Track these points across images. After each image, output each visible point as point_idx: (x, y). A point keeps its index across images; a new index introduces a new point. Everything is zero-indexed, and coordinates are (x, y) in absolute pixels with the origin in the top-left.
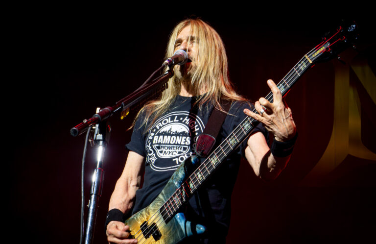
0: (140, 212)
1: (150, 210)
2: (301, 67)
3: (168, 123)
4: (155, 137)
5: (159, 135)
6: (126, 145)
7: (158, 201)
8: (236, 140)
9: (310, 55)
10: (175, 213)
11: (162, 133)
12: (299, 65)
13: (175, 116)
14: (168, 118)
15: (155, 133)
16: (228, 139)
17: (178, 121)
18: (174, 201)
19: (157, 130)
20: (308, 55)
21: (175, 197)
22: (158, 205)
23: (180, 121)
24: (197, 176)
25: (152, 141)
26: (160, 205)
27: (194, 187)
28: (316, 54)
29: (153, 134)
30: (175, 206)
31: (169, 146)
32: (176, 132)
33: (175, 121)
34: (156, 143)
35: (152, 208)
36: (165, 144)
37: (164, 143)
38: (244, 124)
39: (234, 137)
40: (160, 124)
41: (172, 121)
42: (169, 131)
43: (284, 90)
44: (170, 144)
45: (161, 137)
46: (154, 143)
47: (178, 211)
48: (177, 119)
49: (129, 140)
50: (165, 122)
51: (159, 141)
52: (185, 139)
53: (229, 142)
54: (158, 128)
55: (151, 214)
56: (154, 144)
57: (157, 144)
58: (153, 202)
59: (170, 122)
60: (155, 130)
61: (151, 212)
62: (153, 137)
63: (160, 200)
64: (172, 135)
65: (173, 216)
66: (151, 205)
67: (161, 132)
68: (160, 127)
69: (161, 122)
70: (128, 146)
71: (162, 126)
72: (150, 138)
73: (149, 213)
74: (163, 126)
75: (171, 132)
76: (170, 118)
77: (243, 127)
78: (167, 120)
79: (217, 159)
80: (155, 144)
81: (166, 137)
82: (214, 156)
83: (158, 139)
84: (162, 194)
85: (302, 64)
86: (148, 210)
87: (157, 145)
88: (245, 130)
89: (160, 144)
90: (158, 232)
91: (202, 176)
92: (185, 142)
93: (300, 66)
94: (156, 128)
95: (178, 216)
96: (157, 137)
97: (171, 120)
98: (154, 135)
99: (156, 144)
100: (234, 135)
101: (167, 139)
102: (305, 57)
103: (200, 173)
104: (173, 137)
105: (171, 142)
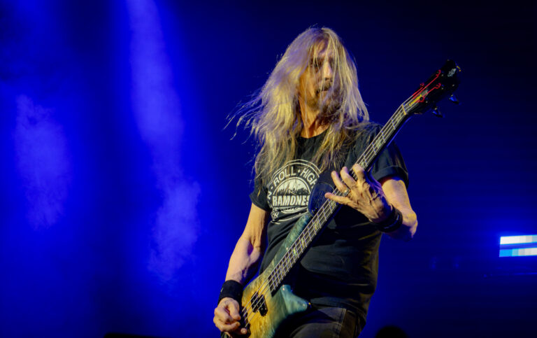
3: (285, 179)
4: (274, 197)
5: (277, 194)
9: (407, 103)
10: (280, 286)
11: (280, 191)
14: (284, 171)
15: (272, 191)
17: (295, 174)
19: (274, 188)
23: (298, 175)
24: (301, 242)
25: (271, 202)
27: (297, 255)
28: (412, 104)
29: (271, 193)
32: (294, 190)
33: (292, 174)
34: (276, 205)
36: (284, 206)
40: (277, 178)
41: (289, 175)
42: (286, 189)
44: (289, 206)
45: (280, 198)
46: (273, 205)
47: (283, 283)
50: (282, 176)
51: (279, 203)
52: (306, 199)
54: (276, 185)
56: (274, 207)
58: (266, 269)
59: (287, 176)
60: (272, 188)
62: (272, 197)
63: (272, 267)
64: (291, 195)
65: (278, 288)
66: (264, 273)
67: (278, 190)
68: (278, 184)
69: (278, 176)
72: (268, 198)
74: (280, 182)
75: (288, 190)
76: (286, 170)
78: (283, 173)
81: (285, 197)
83: (277, 200)
87: (277, 208)
89: (280, 206)
90: (264, 306)
92: (305, 202)
94: (273, 185)
95: (284, 288)
96: (276, 197)
97: (287, 173)
98: (273, 195)
103: (303, 238)
104: (292, 197)
105: (291, 204)
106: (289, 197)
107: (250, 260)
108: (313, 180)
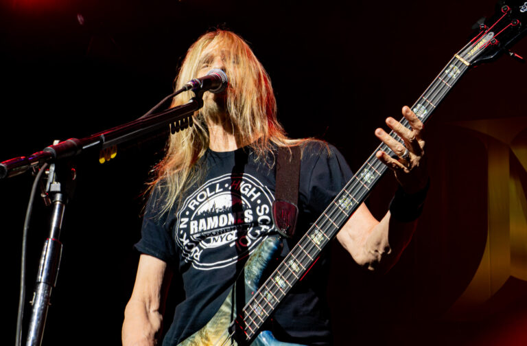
0: (190, 338)
1: (209, 334)
2: (452, 74)
3: (208, 198)
4: (192, 223)
5: (198, 218)
6: (135, 245)
7: (221, 316)
8: (352, 200)
9: (464, 53)
11: (202, 214)
12: (447, 72)
13: (215, 184)
14: (205, 190)
15: (189, 216)
16: (337, 201)
17: (222, 190)
18: (253, 312)
19: (192, 212)
20: (459, 54)
21: (255, 306)
22: (222, 323)
23: (225, 190)
24: (290, 266)
25: (187, 230)
26: (226, 323)
27: (287, 285)
28: (473, 52)
29: (186, 220)
30: (257, 319)
31: (218, 230)
32: (224, 207)
33: (217, 190)
34: (196, 231)
35: (213, 330)
36: (211, 230)
37: (208, 228)
38: (362, 175)
39: (348, 196)
40: (194, 201)
41: (214, 193)
42: (212, 209)
43: (426, 112)
44: (219, 227)
45: (202, 221)
46: (192, 232)
48: (219, 188)
49: (138, 237)
50: (202, 196)
51: (200, 229)
52: (243, 215)
53: (340, 206)
54: (193, 209)
55: (211, 339)
56: (192, 235)
57: (198, 233)
58: (212, 319)
59: (209, 195)
60: (187, 213)
61: (210, 336)
62: (188, 224)
63: (225, 314)
64: (219, 215)
66: (208, 325)
67: (199, 214)
68: (196, 207)
70: (139, 246)
71: (198, 204)
72: (182, 226)
73: (207, 339)
74: (201, 203)
75: (215, 210)
76: (208, 189)
77: (362, 179)
78: (204, 192)
79: (323, 236)
80: (194, 234)
81: (209, 219)
82: (316, 232)
83: (198, 226)
84: (227, 305)
85: (453, 68)
86: (204, 333)
87: (198, 235)
88: (366, 183)
89: (203, 231)
91: (299, 266)
93: (449, 73)
94: (188, 209)
96: (196, 222)
97: (211, 192)
98: (190, 221)
99: (196, 233)
100: (348, 193)
101: (213, 223)
102: (455, 58)
103: (295, 261)
104: (222, 216)
105: (221, 225)
106: (216, 218)
107: (152, 326)
108: (250, 190)
